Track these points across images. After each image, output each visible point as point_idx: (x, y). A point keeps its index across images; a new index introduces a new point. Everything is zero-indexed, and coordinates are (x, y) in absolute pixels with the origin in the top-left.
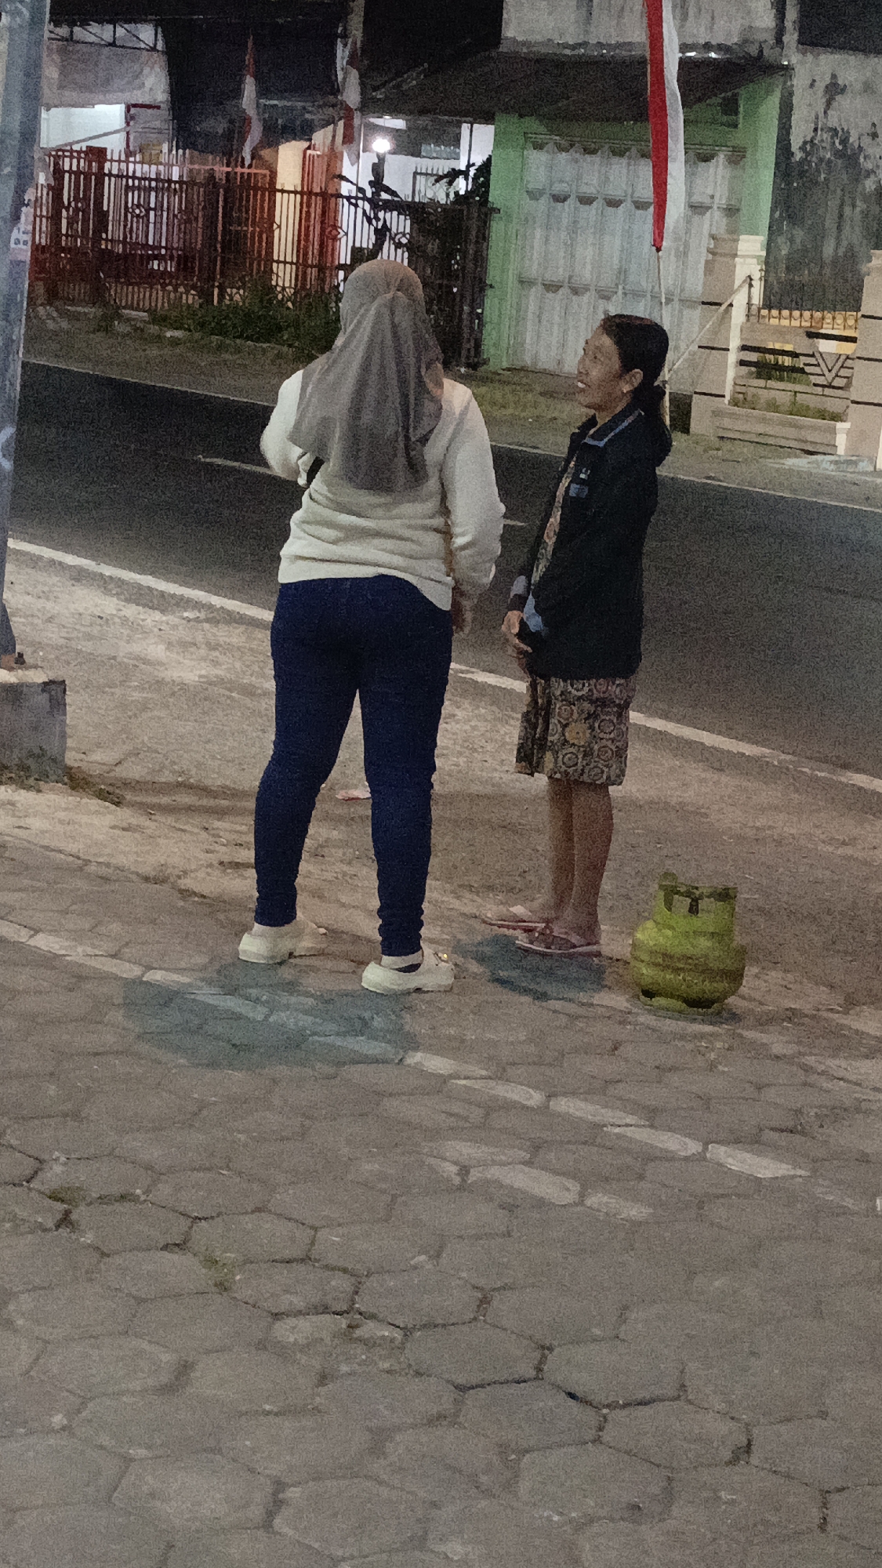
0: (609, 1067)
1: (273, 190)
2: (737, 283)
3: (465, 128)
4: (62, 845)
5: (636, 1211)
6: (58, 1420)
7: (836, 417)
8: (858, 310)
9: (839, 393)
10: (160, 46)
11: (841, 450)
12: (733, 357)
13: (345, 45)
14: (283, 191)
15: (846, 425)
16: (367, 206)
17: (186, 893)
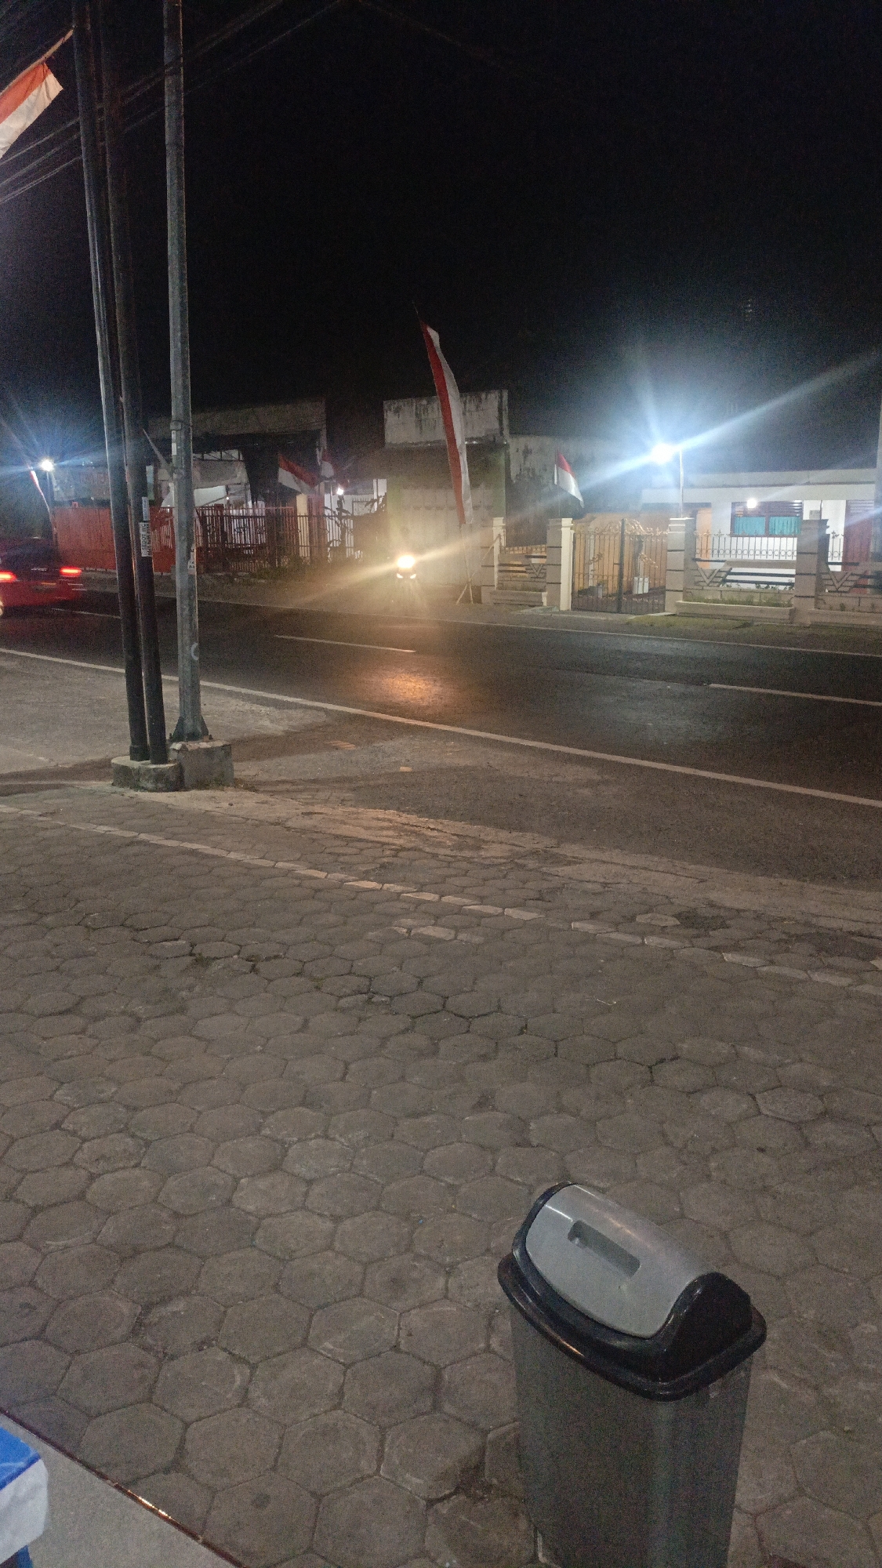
0: (465, 881)
1: (296, 516)
2: (495, 537)
3: (375, 481)
4: (237, 814)
5: (477, 940)
6: (259, 1048)
7: (541, 591)
8: (545, 543)
9: (541, 580)
10: (241, 458)
11: (545, 604)
12: (496, 569)
13: (320, 450)
14: (300, 516)
15: (546, 593)
16: (337, 519)
17: (289, 829)
